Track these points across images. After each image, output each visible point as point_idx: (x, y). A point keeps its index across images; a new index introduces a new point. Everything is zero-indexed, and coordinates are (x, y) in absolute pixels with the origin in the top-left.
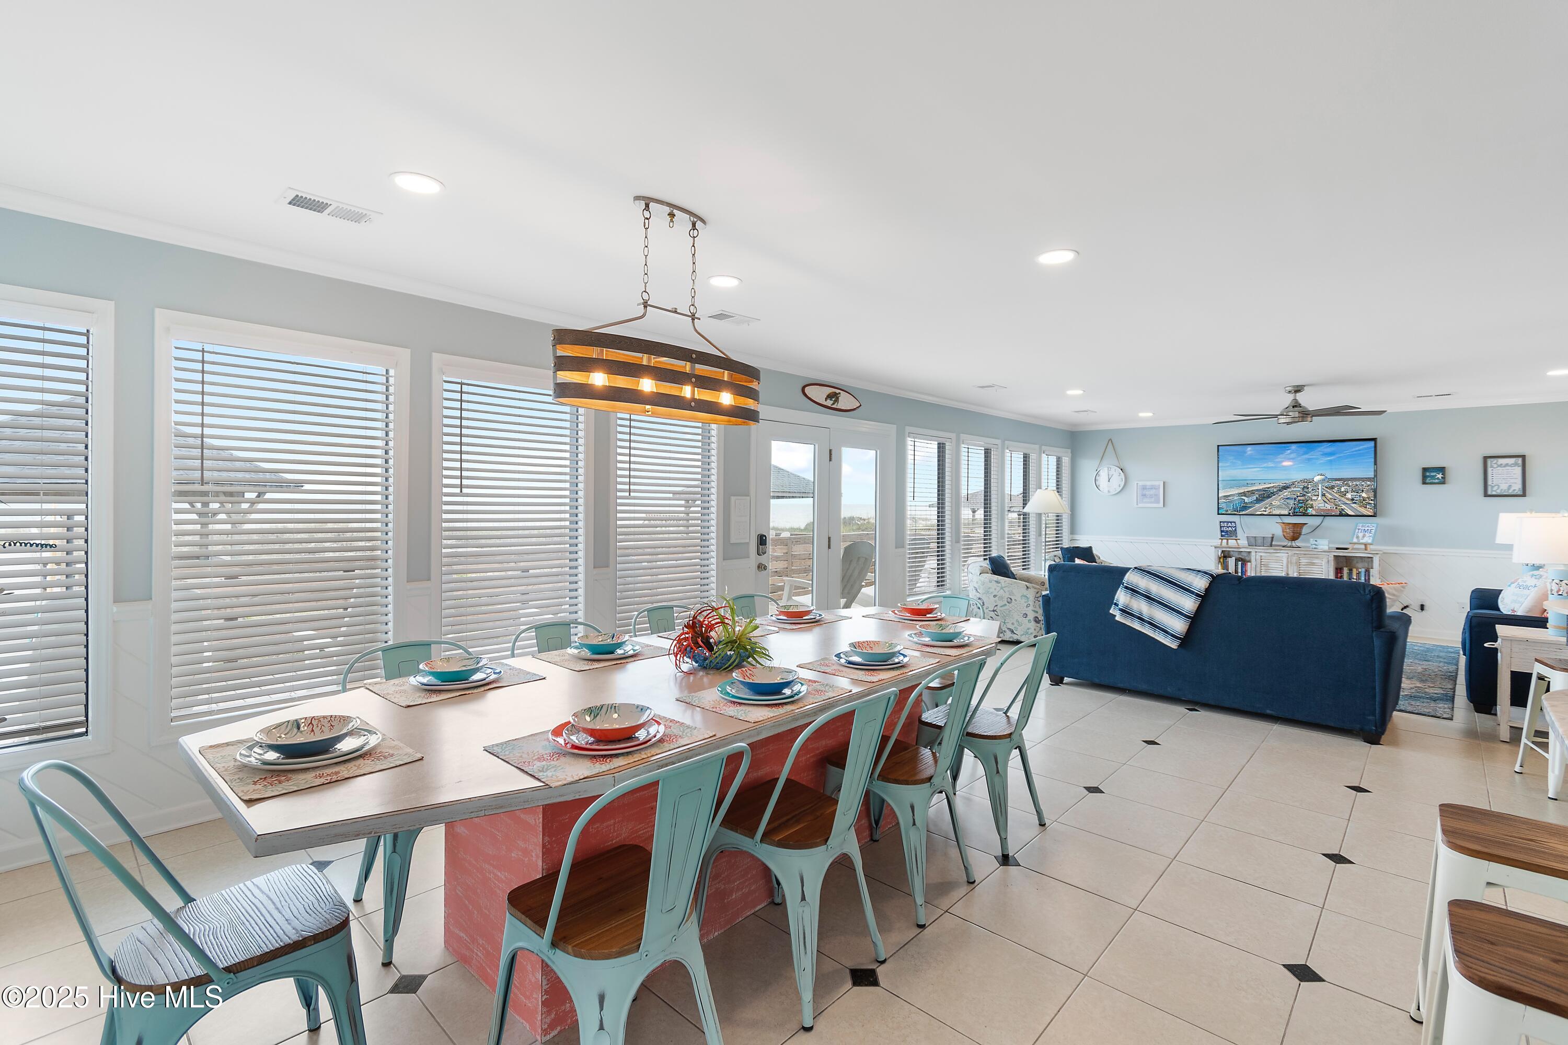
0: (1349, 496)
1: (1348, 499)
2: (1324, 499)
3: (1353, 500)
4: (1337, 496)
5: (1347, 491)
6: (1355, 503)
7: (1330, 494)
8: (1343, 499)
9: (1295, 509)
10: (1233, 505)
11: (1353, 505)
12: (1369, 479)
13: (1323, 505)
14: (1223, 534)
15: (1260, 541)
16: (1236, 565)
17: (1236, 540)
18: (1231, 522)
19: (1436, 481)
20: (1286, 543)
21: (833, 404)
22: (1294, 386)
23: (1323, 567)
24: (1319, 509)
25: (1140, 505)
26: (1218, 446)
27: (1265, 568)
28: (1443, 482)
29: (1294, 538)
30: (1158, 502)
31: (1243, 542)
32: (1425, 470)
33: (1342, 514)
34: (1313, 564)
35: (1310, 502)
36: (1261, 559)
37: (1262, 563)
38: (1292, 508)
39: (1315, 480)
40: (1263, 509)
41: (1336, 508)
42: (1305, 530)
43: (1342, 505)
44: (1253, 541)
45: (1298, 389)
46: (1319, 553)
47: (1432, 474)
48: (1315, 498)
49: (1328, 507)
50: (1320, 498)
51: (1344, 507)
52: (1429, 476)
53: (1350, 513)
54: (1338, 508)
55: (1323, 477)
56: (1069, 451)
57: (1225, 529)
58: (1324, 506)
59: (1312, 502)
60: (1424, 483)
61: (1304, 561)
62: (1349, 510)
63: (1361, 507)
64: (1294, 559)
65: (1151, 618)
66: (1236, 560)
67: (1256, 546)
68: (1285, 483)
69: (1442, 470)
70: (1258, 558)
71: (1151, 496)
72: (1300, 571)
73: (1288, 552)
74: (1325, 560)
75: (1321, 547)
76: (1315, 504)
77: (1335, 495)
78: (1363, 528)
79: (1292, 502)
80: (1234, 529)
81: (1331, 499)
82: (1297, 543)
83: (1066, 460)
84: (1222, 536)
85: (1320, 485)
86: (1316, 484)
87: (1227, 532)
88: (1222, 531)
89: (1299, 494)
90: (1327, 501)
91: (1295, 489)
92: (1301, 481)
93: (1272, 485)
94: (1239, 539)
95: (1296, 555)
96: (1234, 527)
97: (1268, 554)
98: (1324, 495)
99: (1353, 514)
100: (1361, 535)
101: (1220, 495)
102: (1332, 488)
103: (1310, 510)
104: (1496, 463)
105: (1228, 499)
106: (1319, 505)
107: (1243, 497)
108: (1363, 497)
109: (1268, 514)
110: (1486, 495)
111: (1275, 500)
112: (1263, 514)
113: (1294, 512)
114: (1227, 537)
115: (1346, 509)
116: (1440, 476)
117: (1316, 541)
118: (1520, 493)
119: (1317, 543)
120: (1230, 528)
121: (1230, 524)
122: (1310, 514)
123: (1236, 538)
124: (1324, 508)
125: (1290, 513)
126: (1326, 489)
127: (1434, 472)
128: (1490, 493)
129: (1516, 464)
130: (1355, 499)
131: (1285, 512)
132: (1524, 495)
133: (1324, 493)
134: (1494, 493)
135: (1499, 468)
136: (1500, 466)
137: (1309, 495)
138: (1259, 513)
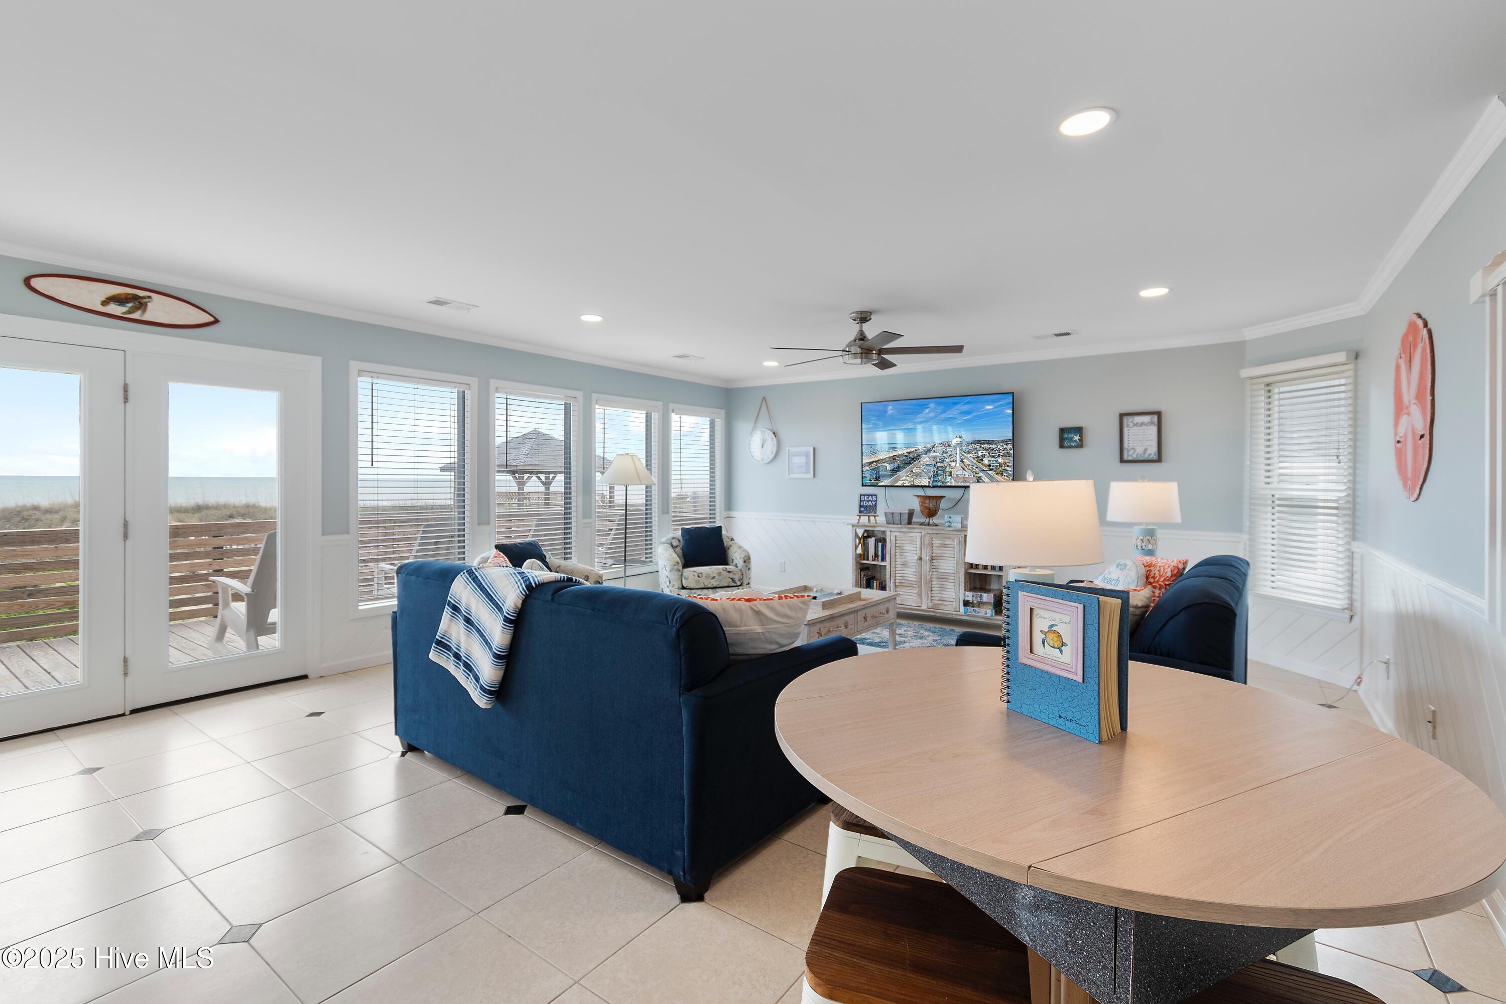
0: (986, 461)
1: (984, 465)
2: (962, 465)
3: (989, 466)
4: (975, 462)
5: (984, 456)
6: (992, 470)
7: (968, 459)
8: (980, 465)
9: (934, 477)
10: (876, 474)
11: (990, 473)
12: (1006, 442)
13: (960, 473)
14: (862, 509)
15: (897, 518)
16: (876, 547)
17: (875, 516)
18: (872, 496)
19: (1074, 444)
20: (922, 520)
21: (129, 312)
22: (857, 312)
23: (955, 549)
24: (957, 479)
25: (793, 476)
26: (862, 403)
27: (900, 551)
28: (1080, 445)
29: (931, 514)
30: (809, 472)
31: (881, 519)
32: (1063, 431)
34: (944, 545)
35: (948, 469)
36: (896, 540)
38: (931, 476)
39: (953, 443)
40: (905, 478)
41: (974, 476)
42: (943, 504)
43: (979, 473)
44: (890, 516)
45: (864, 318)
46: (951, 533)
47: (1070, 436)
48: (953, 464)
49: (966, 475)
50: (958, 465)
52: (1067, 439)
54: (976, 475)
55: (960, 440)
56: (723, 412)
57: (864, 504)
58: (963, 474)
59: (950, 469)
60: (1061, 446)
61: (936, 542)
62: (987, 479)
63: (998, 474)
64: (927, 539)
65: (468, 656)
66: (876, 541)
67: (893, 524)
68: (925, 447)
69: (1079, 430)
70: (893, 538)
72: (933, 555)
73: (922, 531)
74: (957, 541)
75: (955, 524)
76: (954, 471)
77: (973, 460)
79: (932, 469)
80: (874, 504)
81: (968, 465)
82: (935, 520)
83: (719, 423)
84: (860, 512)
85: (958, 449)
86: (954, 449)
87: (867, 507)
88: (861, 506)
89: (938, 459)
90: (965, 467)
91: (934, 454)
92: (940, 444)
93: (912, 450)
94: (877, 516)
95: (929, 535)
96: (874, 501)
97: (902, 534)
98: (962, 461)
101: (864, 462)
102: (970, 452)
103: (949, 478)
104: (1132, 422)
105: (872, 467)
106: (957, 473)
107: (885, 464)
108: (999, 463)
109: (910, 484)
110: (1122, 461)
111: (915, 468)
112: (904, 485)
113: (934, 481)
114: (866, 513)
115: (984, 476)
116: (1077, 438)
117: (950, 517)
118: (1155, 457)
119: (951, 520)
120: (870, 502)
121: (871, 497)
122: (949, 484)
123: (875, 515)
124: (963, 476)
125: (929, 483)
126: (964, 454)
127: (1071, 433)
128: (1125, 458)
129: (1152, 423)
130: (992, 465)
131: (925, 482)
132: (1159, 460)
133: (962, 459)
134: (1130, 458)
135: (1135, 428)
136: (1136, 425)
137: (948, 460)
138: (899, 483)
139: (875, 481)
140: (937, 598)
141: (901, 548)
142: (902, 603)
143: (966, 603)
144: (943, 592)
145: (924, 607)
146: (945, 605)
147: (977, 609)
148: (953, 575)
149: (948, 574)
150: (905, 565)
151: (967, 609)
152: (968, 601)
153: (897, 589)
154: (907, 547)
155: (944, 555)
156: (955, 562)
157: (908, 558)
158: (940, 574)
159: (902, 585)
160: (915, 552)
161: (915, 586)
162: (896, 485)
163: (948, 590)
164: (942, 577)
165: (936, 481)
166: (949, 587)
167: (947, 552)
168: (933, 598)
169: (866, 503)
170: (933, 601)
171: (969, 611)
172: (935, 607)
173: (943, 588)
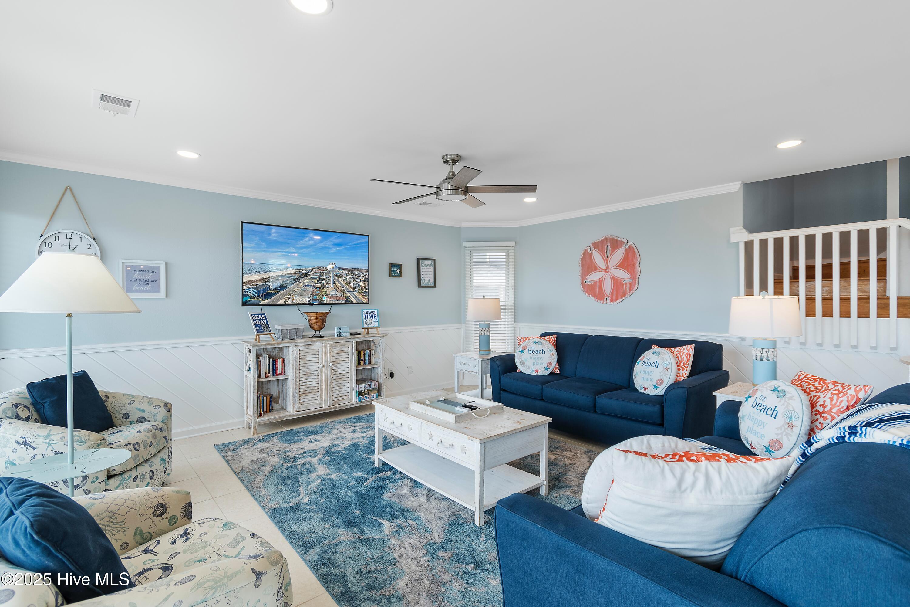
0: (352, 284)
1: (351, 287)
2: (335, 286)
3: (354, 288)
4: (344, 284)
5: (350, 280)
6: (356, 291)
7: (340, 283)
8: (347, 287)
9: (313, 296)
10: (258, 293)
11: (355, 293)
12: (363, 270)
13: (334, 292)
14: (258, 328)
15: (289, 334)
16: (270, 364)
17: (270, 334)
18: (261, 314)
19: (396, 275)
20: (312, 333)
24: (331, 297)
26: (242, 223)
27: (304, 362)
28: (400, 275)
29: (321, 327)
30: (158, 291)
31: (277, 336)
32: (391, 265)
33: (349, 303)
34: (341, 352)
35: (324, 290)
37: (301, 358)
38: (311, 295)
39: (328, 268)
40: (287, 296)
41: (344, 295)
43: (347, 293)
44: (284, 334)
47: (395, 269)
48: (328, 286)
49: (338, 294)
50: (332, 286)
51: (349, 295)
52: (393, 271)
53: (355, 301)
54: (345, 295)
55: (333, 266)
57: (257, 322)
58: (335, 294)
59: (326, 290)
60: (390, 276)
61: (335, 350)
62: (353, 298)
63: (359, 294)
67: (288, 339)
68: (305, 270)
69: (400, 266)
70: (297, 352)
71: (146, 282)
72: (333, 361)
73: (324, 342)
74: (350, 347)
75: (344, 334)
76: (328, 292)
77: (343, 283)
78: (368, 314)
79: (311, 289)
80: (265, 322)
81: (340, 287)
82: (322, 332)
84: (258, 331)
85: (332, 274)
86: (329, 273)
87: (261, 327)
88: (256, 326)
89: (316, 282)
90: (337, 289)
91: (313, 276)
92: (318, 268)
93: (294, 271)
94: (274, 333)
96: (265, 319)
97: (306, 347)
98: (335, 283)
99: (356, 302)
100: (368, 320)
101: (244, 281)
102: (340, 276)
103: (325, 297)
104: (423, 264)
105: (254, 285)
106: (332, 293)
107: (268, 283)
108: (361, 286)
109: (292, 303)
110: (419, 286)
111: (297, 288)
112: (287, 303)
113: (313, 299)
114: (262, 332)
115: (351, 296)
116: (398, 271)
117: (340, 329)
118: (433, 285)
119: (341, 331)
120: (261, 321)
121: (260, 316)
122: (325, 302)
123: (270, 332)
124: (336, 295)
125: (309, 301)
126: (337, 278)
127: (395, 267)
128: (422, 284)
129: (431, 265)
130: (356, 287)
131: (306, 300)
132: (435, 286)
133: (335, 282)
134: (423, 285)
135: (425, 267)
136: (425, 265)
137: (323, 282)
138: (282, 302)
139: (257, 299)
140: (336, 396)
141: (304, 360)
142: (306, 409)
143: (360, 394)
144: (341, 390)
145: (325, 407)
146: (343, 399)
147: (367, 396)
148: (348, 374)
149: (344, 374)
150: (308, 374)
151: (361, 398)
152: (361, 391)
153: (300, 398)
154: (310, 358)
155: (341, 359)
156: (349, 364)
157: (310, 367)
158: (338, 375)
159: (305, 393)
160: (317, 361)
161: (317, 390)
162: (279, 303)
163: (344, 387)
164: (340, 377)
165: (315, 300)
166: (345, 384)
167: (344, 356)
168: (333, 397)
169: (259, 323)
170: (334, 399)
171: (362, 399)
172: (336, 403)
173: (340, 387)
